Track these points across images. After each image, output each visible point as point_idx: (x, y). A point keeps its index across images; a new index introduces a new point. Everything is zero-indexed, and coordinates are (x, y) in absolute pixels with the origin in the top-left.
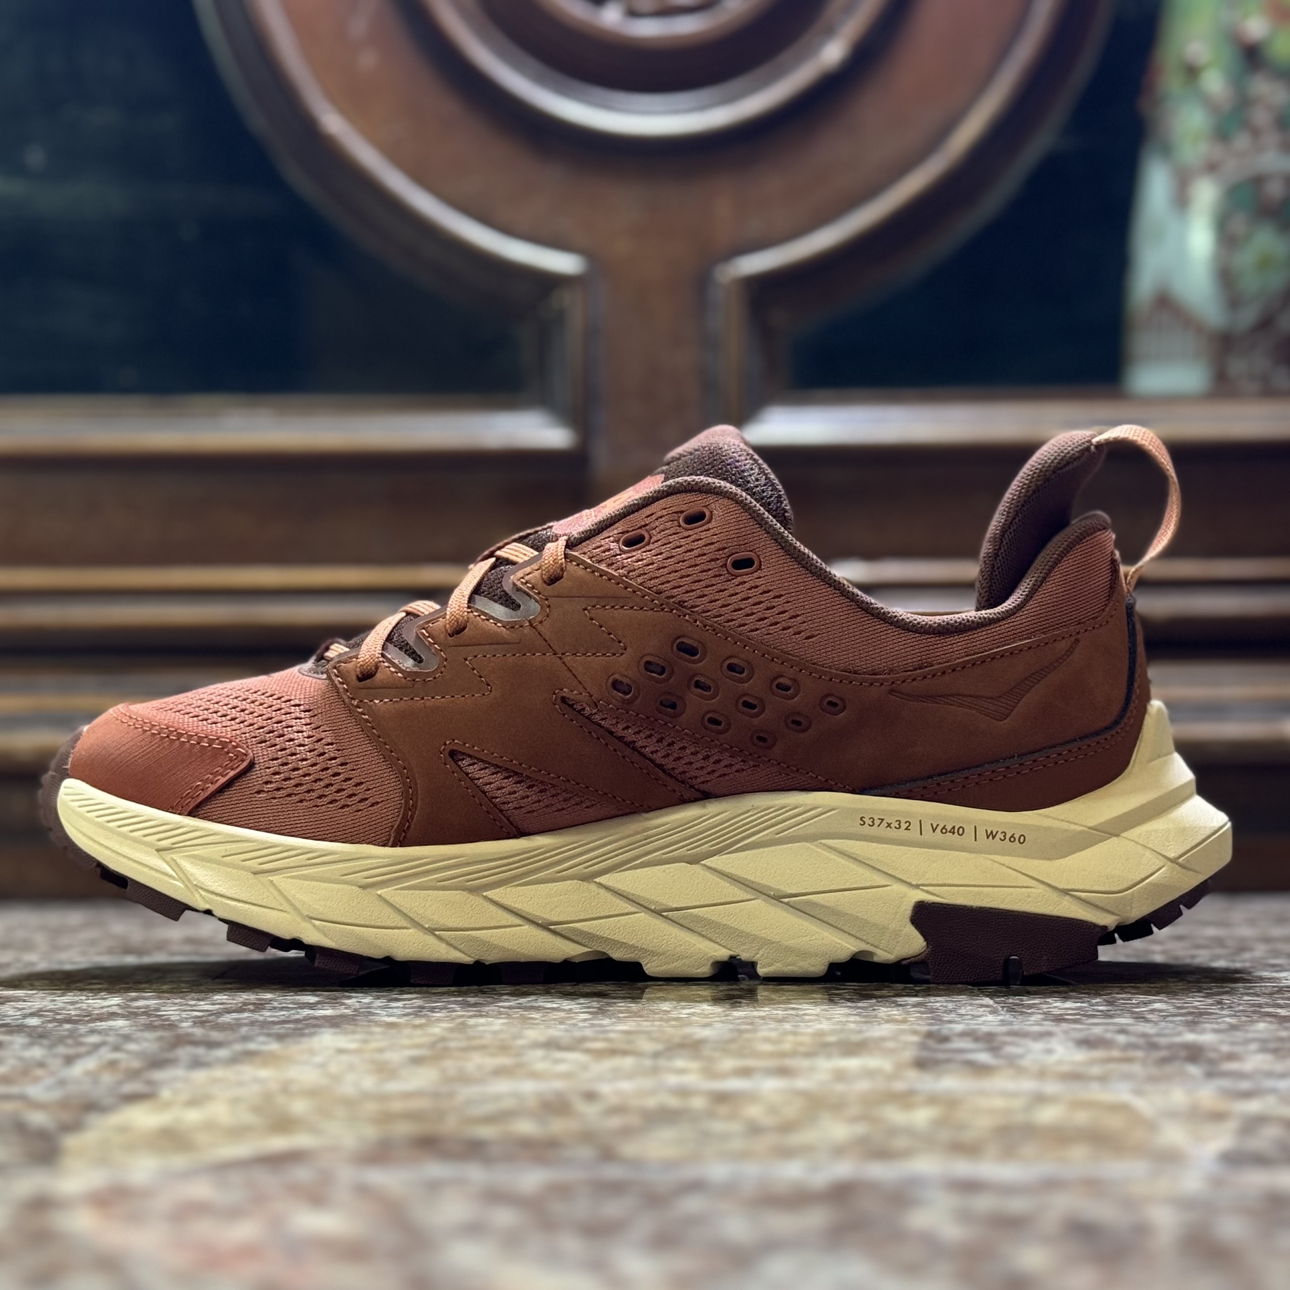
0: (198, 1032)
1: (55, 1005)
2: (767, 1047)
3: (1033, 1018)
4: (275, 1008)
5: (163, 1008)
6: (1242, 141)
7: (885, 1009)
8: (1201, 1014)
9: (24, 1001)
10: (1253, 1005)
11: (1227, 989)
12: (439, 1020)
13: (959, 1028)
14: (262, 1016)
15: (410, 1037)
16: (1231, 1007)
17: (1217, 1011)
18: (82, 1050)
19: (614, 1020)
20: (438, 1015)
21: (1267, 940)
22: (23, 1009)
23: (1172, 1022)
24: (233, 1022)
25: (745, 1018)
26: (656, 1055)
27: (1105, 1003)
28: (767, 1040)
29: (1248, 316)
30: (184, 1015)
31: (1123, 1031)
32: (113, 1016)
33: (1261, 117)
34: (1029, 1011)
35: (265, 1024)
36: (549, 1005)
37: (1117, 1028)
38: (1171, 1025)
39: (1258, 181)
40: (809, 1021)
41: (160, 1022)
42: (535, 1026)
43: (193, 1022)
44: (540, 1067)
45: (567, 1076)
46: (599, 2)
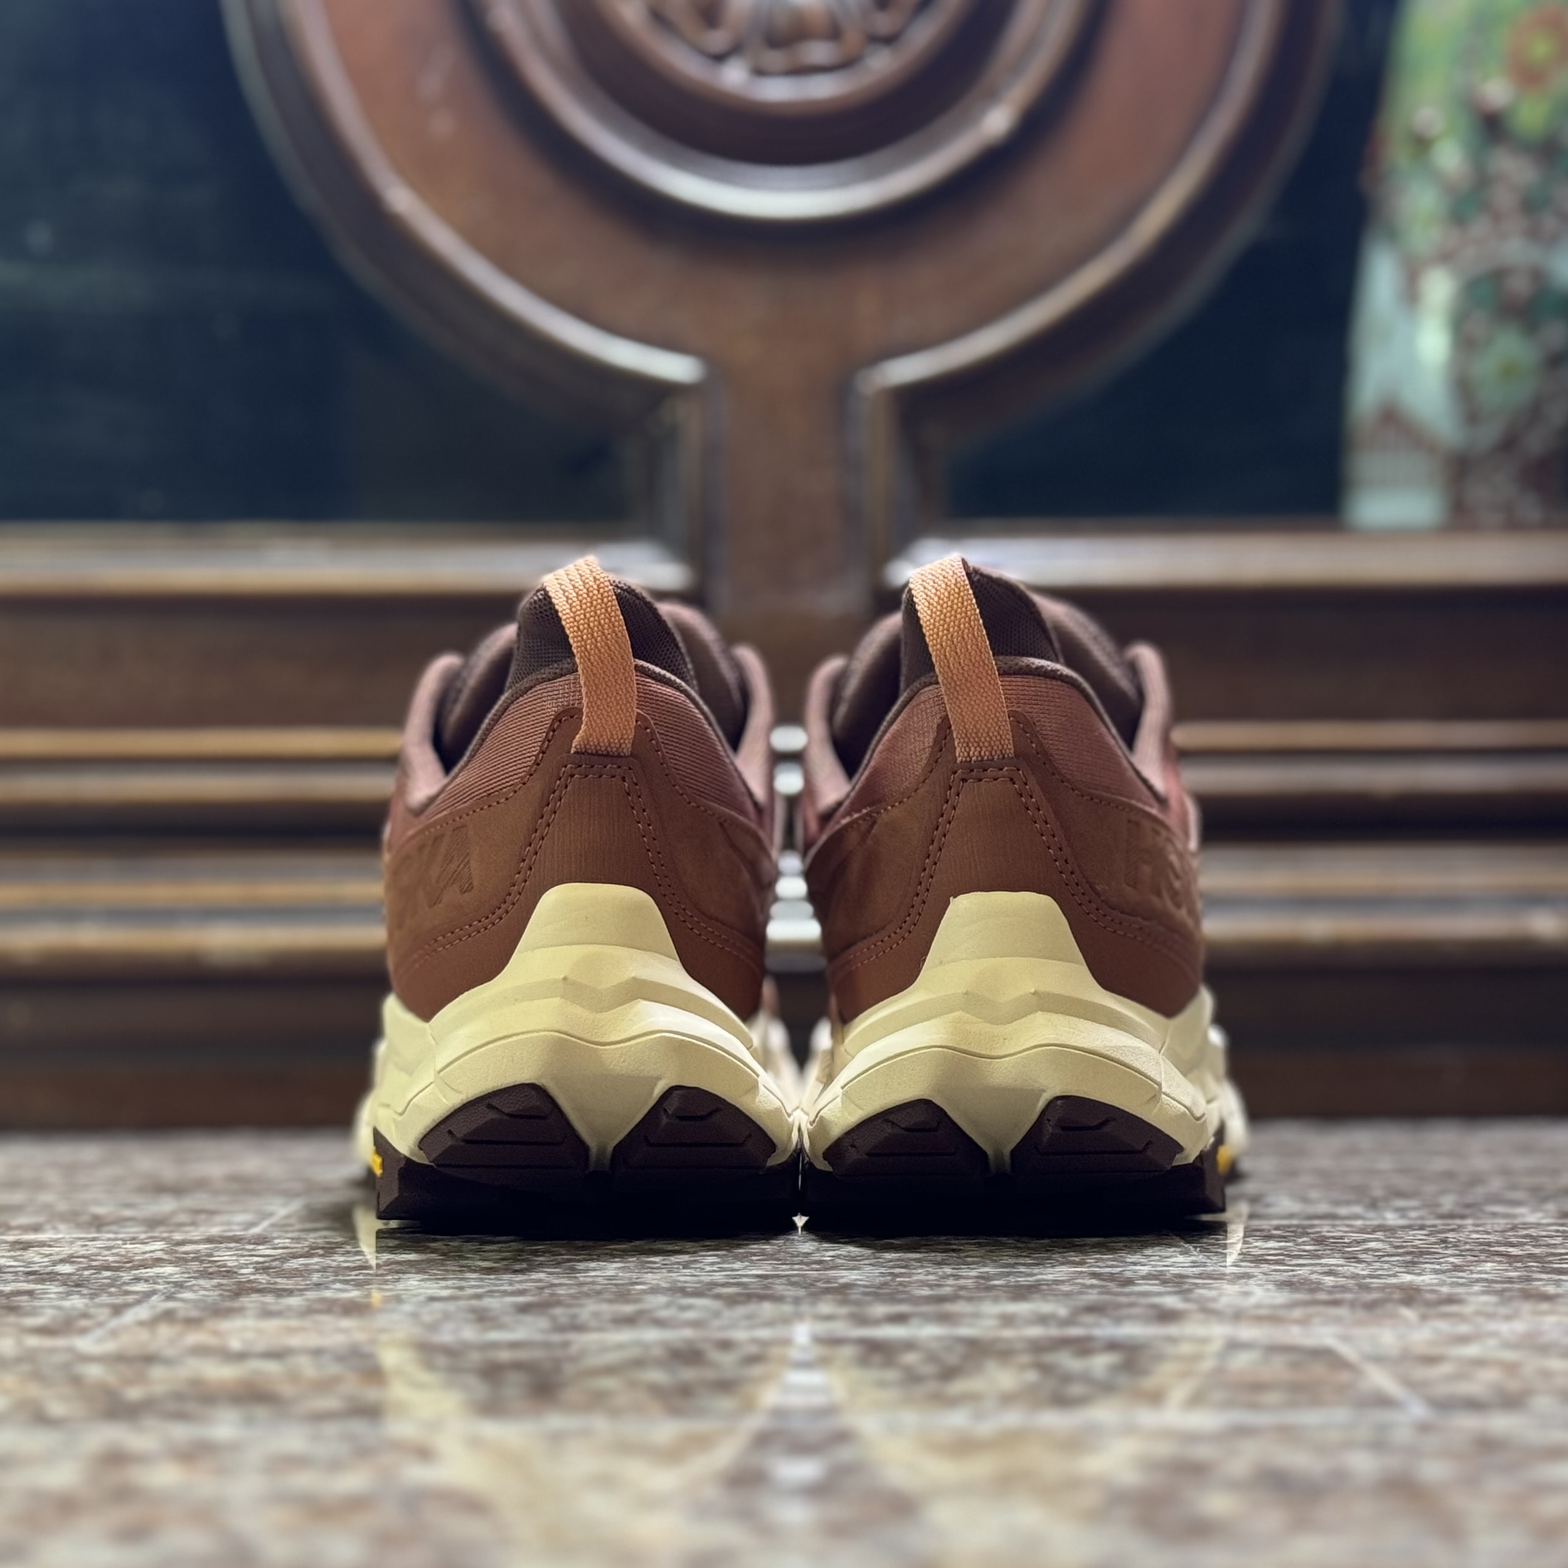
0: (263, 1278)
1: (87, 1250)
2: (926, 1292)
4: (348, 1252)
5: (216, 1254)
6: (1481, 227)
8: (1422, 1254)
9: (50, 1246)
10: (1481, 1244)
12: (541, 1265)
13: (1144, 1270)
14: (334, 1261)
15: (511, 1282)
16: (1456, 1246)
17: (1440, 1251)
18: (130, 1298)
19: (747, 1263)
20: (541, 1259)
21: (1505, 1172)
22: (51, 1255)
23: (1387, 1262)
24: (302, 1268)
25: (898, 1260)
26: (797, 1301)
27: (1312, 1242)
28: (925, 1284)
29: (1489, 434)
30: (243, 1260)
31: (1330, 1273)
32: (158, 1262)
33: (1504, 198)
35: (338, 1270)
36: (670, 1247)
37: (1326, 1269)
38: (1386, 1266)
39: (1498, 275)
40: (973, 1263)
41: (217, 1269)
42: (655, 1271)
43: (254, 1268)
44: (664, 1314)
45: (696, 1324)
46: (719, 58)
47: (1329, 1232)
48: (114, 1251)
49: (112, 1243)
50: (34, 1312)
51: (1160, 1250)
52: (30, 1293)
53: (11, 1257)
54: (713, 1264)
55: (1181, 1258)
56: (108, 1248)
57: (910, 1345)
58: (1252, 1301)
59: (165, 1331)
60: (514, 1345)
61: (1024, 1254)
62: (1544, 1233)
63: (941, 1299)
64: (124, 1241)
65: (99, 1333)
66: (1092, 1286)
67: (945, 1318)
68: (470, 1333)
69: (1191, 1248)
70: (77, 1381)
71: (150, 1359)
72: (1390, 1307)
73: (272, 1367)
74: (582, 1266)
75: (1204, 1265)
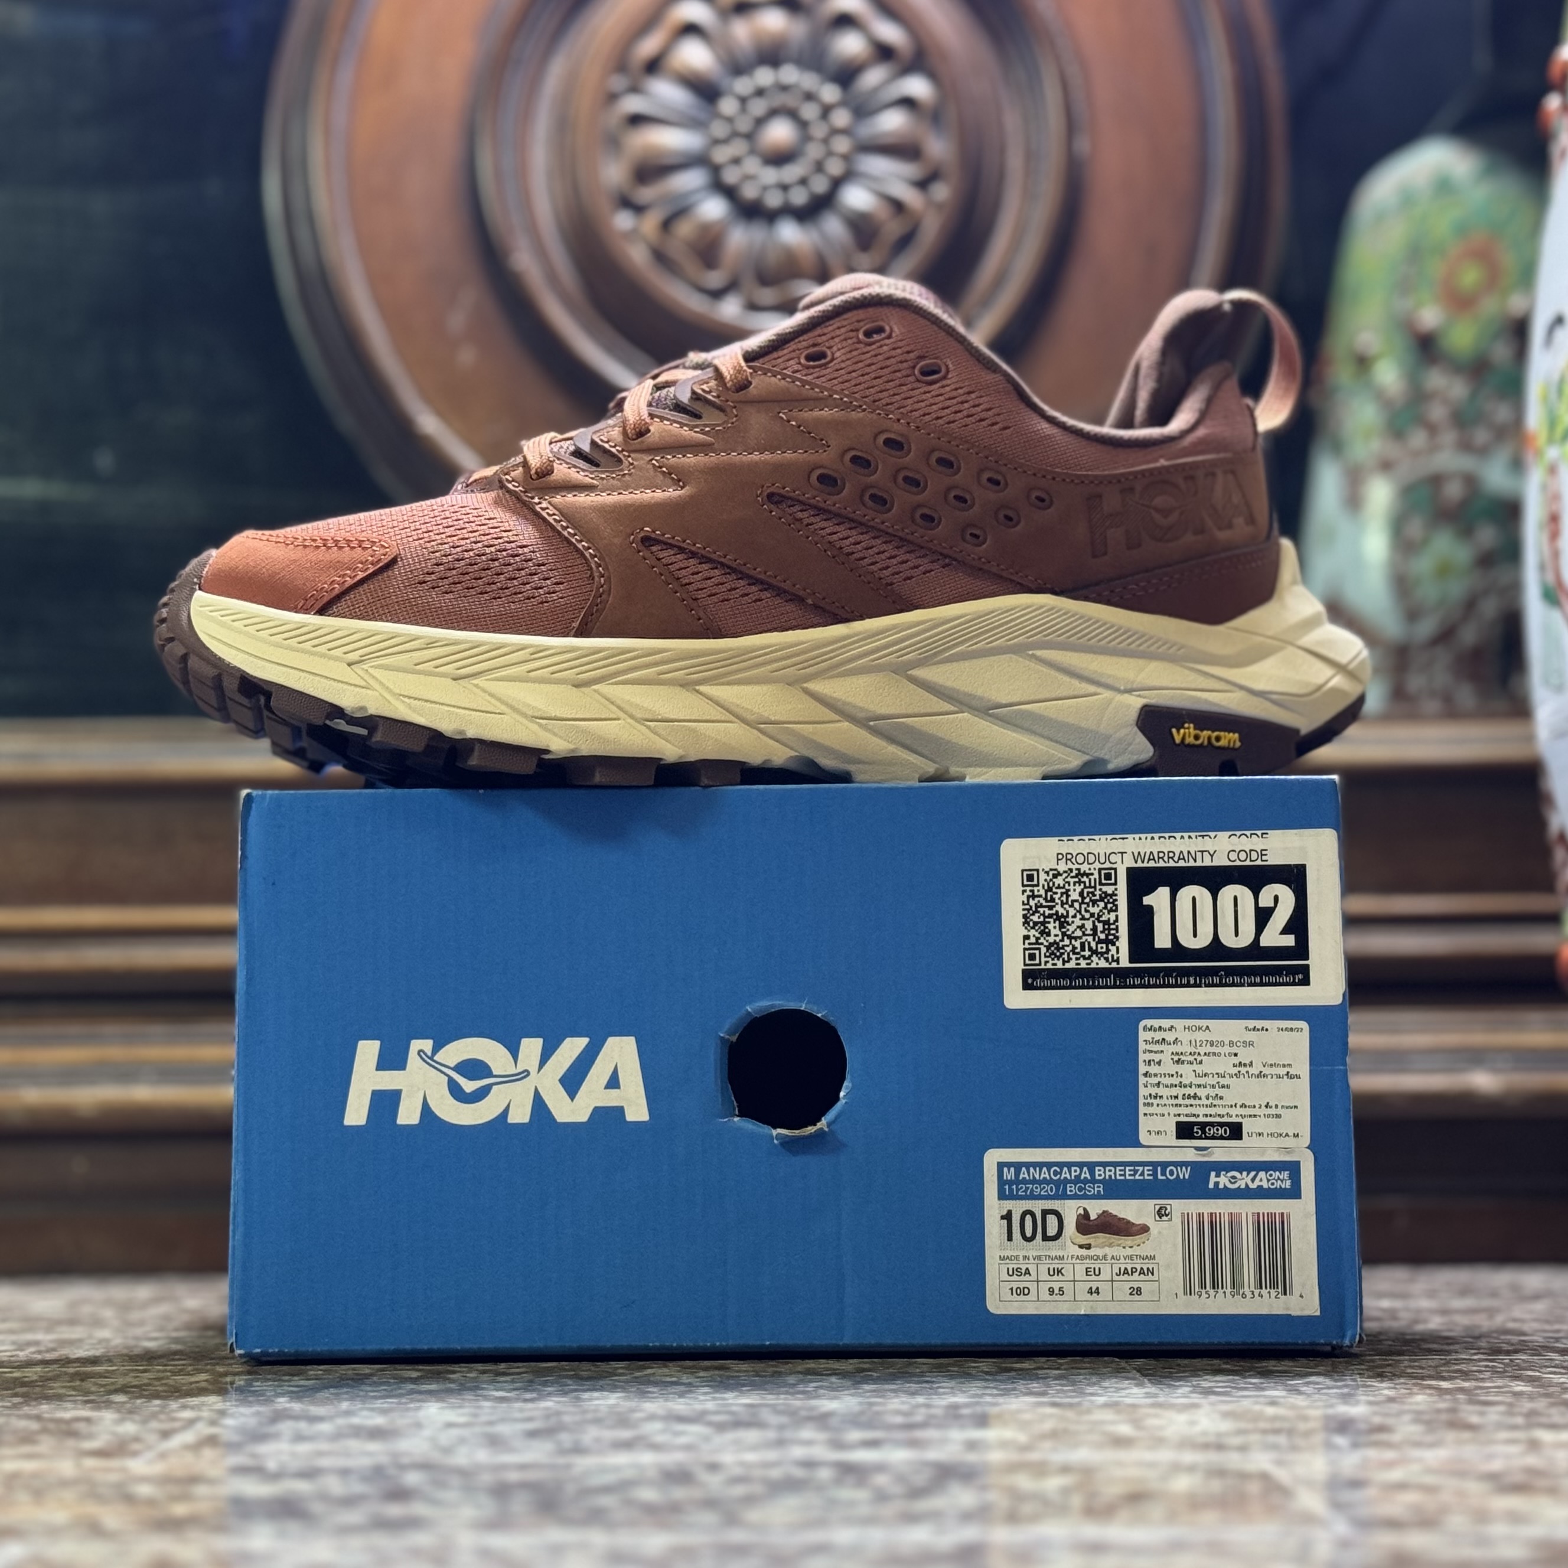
0: (297, 1406)
1: (139, 1380)
2: (899, 1420)
3: (1180, 1391)
4: (375, 1382)
5: (254, 1384)
6: (1418, 439)
7: (1025, 1382)
8: (1358, 1387)
9: (105, 1377)
10: (1414, 1378)
11: (1390, 1362)
12: (550, 1394)
13: (1102, 1400)
15: (521, 1410)
16: (1390, 1380)
17: (1375, 1384)
18: (177, 1425)
19: (736, 1394)
20: (549, 1389)
22: (106, 1385)
23: (1326, 1394)
25: (874, 1391)
26: (781, 1427)
27: (1256, 1376)
28: (899, 1412)
29: (1426, 628)
30: (278, 1390)
31: (1273, 1403)
32: (202, 1391)
33: (1438, 413)
34: (1177, 1384)
35: (365, 1399)
37: (1267, 1400)
38: (1325, 1397)
39: (1436, 480)
40: (944, 1394)
41: (255, 1397)
42: (654, 1400)
43: (289, 1396)
44: (660, 1439)
45: (688, 1448)
46: (717, 295)
47: (1275, 1366)
48: (164, 1382)
49: (161, 1375)
50: (90, 1436)
51: (1116, 1383)
52: (88, 1420)
53: (70, 1387)
54: (705, 1394)
55: (1135, 1390)
56: (158, 1379)
57: (881, 1468)
58: (1198, 1429)
59: (208, 1453)
60: (523, 1467)
61: (991, 1385)
62: (1475, 1368)
63: (913, 1427)
64: (174, 1373)
65: (149, 1455)
66: (1051, 1416)
67: (915, 1444)
68: (483, 1456)
69: (1146, 1381)
70: (130, 1500)
71: (194, 1479)
72: (1325, 1436)
73: (302, 1487)
74: (586, 1395)
75: (1155, 1396)
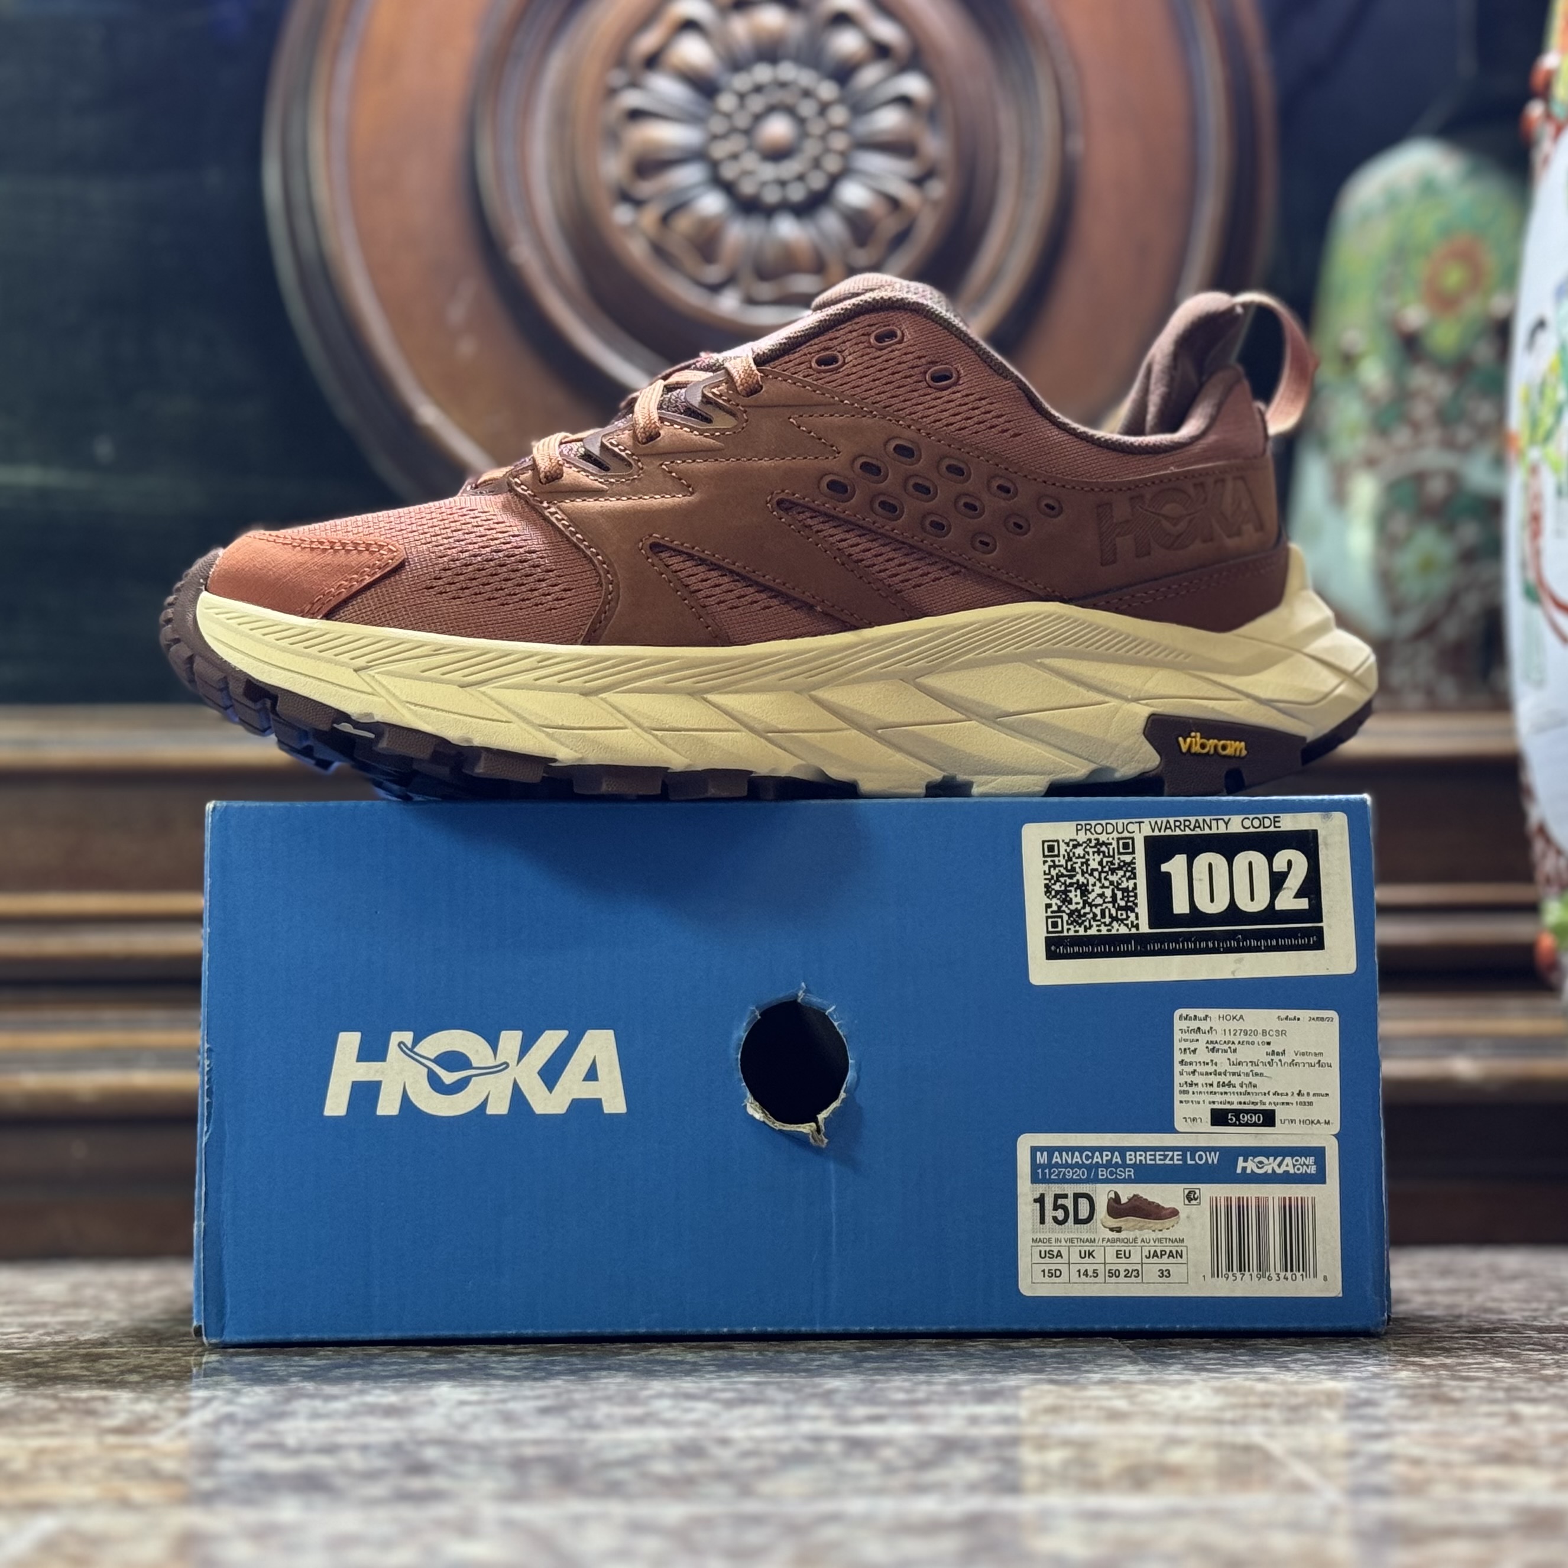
0: (310, 1385)
1: (151, 1362)
2: (902, 1396)
3: (1173, 1368)
4: (385, 1363)
5: (267, 1364)
6: (1402, 436)
8: (1344, 1363)
9: (118, 1358)
12: (558, 1373)
13: (1097, 1377)
15: (531, 1389)
17: (1362, 1361)
20: (557, 1368)
23: (1314, 1371)
26: (787, 1404)
28: (902, 1390)
29: (1410, 623)
31: (1263, 1380)
32: (216, 1371)
33: (1422, 411)
34: (1170, 1362)
37: (1258, 1377)
38: (1313, 1374)
39: (1419, 478)
40: (945, 1372)
42: (660, 1378)
44: (669, 1415)
45: (698, 1424)
46: (715, 289)
48: (175, 1362)
49: (173, 1355)
50: (109, 1415)
51: (1111, 1360)
52: (104, 1399)
53: (83, 1368)
55: (1129, 1368)
56: (170, 1360)
57: (887, 1442)
58: (1191, 1404)
59: (228, 1432)
60: (537, 1442)
61: (989, 1364)
62: (1456, 1346)
63: (915, 1403)
64: (183, 1353)
65: (170, 1432)
66: (1050, 1392)
67: (919, 1419)
68: (498, 1432)
69: (1139, 1358)
70: (155, 1474)
71: (217, 1454)
72: (1314, 1410)
73: (324, 1462)
74: (595, 1374)
75: (1149, 1373)
